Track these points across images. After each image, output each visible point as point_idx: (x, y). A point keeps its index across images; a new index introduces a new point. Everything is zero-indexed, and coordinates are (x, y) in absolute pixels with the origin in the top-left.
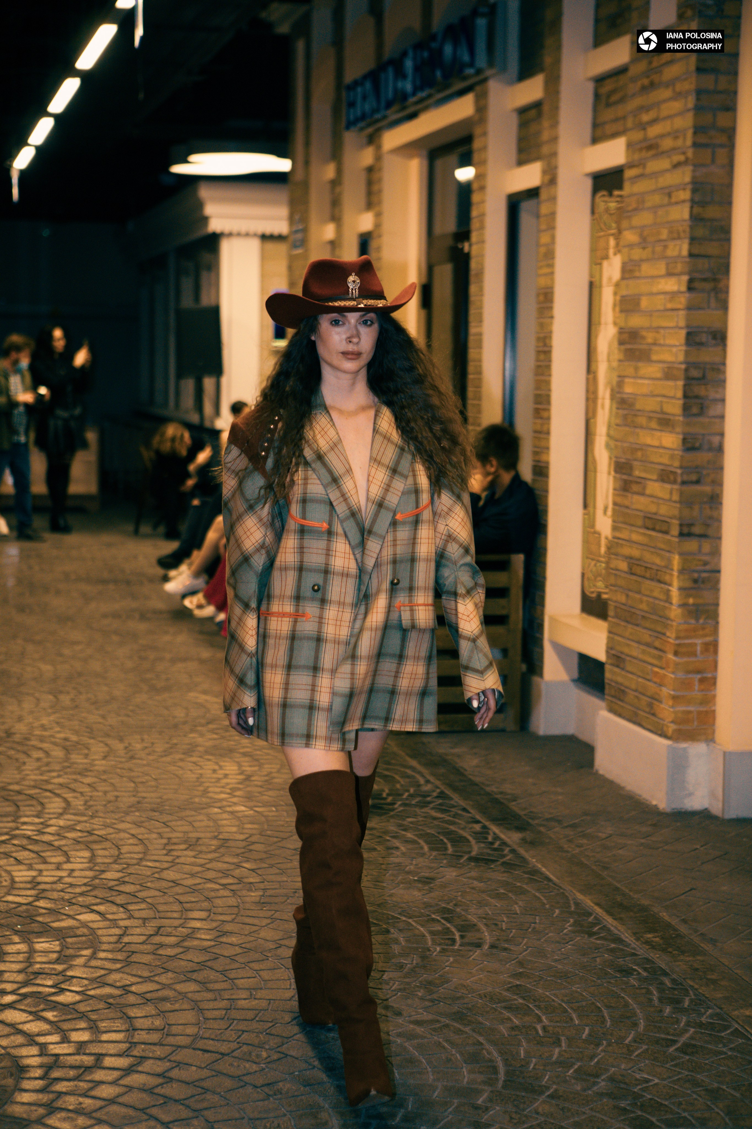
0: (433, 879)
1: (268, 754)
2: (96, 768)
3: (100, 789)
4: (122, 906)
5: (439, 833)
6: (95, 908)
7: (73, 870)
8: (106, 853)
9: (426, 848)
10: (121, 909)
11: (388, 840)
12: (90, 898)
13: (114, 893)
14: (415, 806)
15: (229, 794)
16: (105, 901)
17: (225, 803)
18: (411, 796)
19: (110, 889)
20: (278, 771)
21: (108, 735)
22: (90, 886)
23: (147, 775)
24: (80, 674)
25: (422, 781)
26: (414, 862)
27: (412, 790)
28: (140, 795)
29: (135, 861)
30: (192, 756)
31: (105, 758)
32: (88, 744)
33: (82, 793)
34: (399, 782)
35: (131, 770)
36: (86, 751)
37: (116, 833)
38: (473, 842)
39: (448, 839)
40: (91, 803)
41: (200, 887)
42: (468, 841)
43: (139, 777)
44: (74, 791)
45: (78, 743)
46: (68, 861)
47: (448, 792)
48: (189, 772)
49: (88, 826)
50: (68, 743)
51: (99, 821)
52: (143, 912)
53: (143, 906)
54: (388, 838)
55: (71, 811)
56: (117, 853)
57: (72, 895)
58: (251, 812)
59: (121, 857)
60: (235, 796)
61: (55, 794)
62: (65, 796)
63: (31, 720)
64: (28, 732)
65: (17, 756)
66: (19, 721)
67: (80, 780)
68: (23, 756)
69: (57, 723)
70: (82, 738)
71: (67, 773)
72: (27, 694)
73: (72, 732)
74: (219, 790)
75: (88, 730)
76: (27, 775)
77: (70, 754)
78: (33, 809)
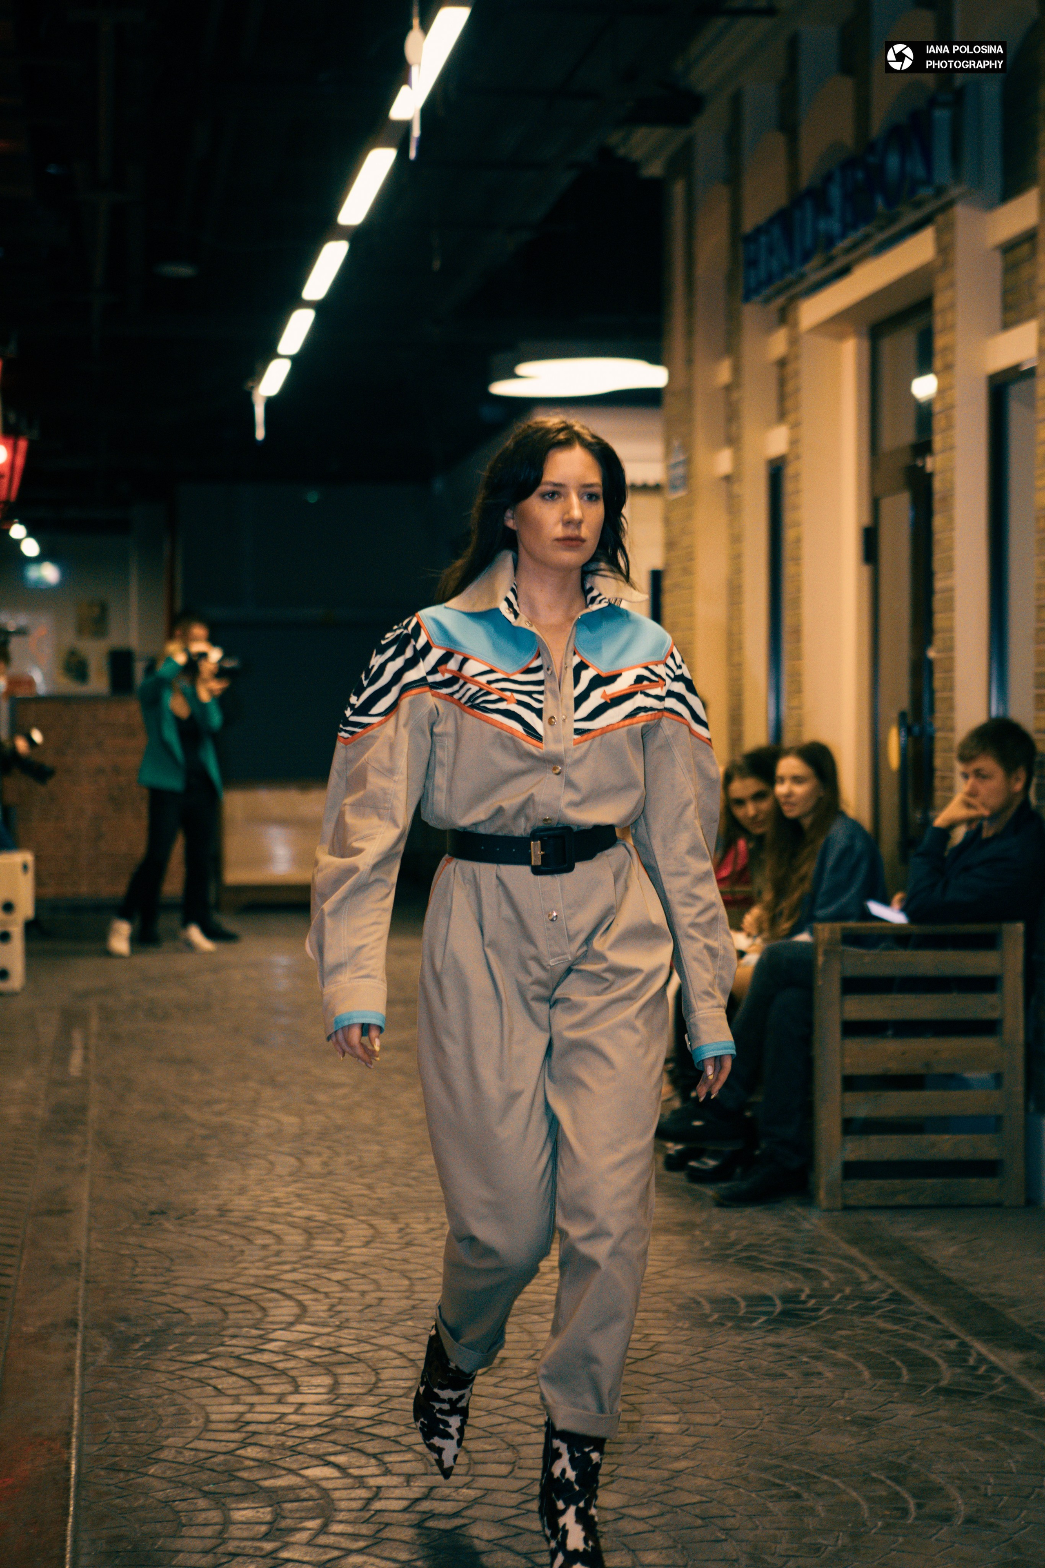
0: (876, 1420)
2: (352, 1258)
3: (355, 1288)
4: (374, 1456)
5: (888, 1352)
6: (332, 1459)
7: (302, 1405)
8: (357, 1379)
9: (867, 1374)
10: (373, 1461)
11: (807, 1363)
12: (325, 1445)
13: (365, 1438)
14: (852, 1312)
16: (349, 1448)
18: (847, 1298)
19: (359, 1431)
21: (374, 1213)
22: (326, 1426)
23: (429, 1268)
24: (339, 1128)
25: (864, 1277)
26: (846, 1395)
27: (848, 1291)
28: (416, 1296)
29: (401, 1392)
31: (367, 1244)
32: (343, 1224)
33: (326, 1294)
34: (827, 1278)
35: (406, 1261)
36: (339, 1235)
37: (376, 1350)
38: (944, 1366)
39: (903, 1361)
40: (340, 1308)
41: (499, 1429)
42: (935, 1364)
43: (415, 1271)
44: (315, 1291)
45: (327, 1223)
46: (297, 1391)
47: (907, 1293)
49: (331, 1341)
50: (312, 1224)
51: (350, 1334)
52: (409, 1464)
53: (408, 1456)
54: (805, 1359)
55: (308, 1320)
56: (373, 1379)
57: (298, 1441)
59: (380, 1385)
61: (284, 1295)
62: (300, 1298)
63: (259, 1193)
64: (252, 1208)
65: (233, 1242)
66: (240, 1194)
67: (327, 1275)
68: (241, 1242)
69: (298, 1196)
70: (334, 1216)
71: (307, 1266)
72: (256, 1156)
73: (320, 1208)
74: (542, 1289)
75: (345, 1205)
76: (246, 1268)
77: (314, 1239)
78: (249, 1316)
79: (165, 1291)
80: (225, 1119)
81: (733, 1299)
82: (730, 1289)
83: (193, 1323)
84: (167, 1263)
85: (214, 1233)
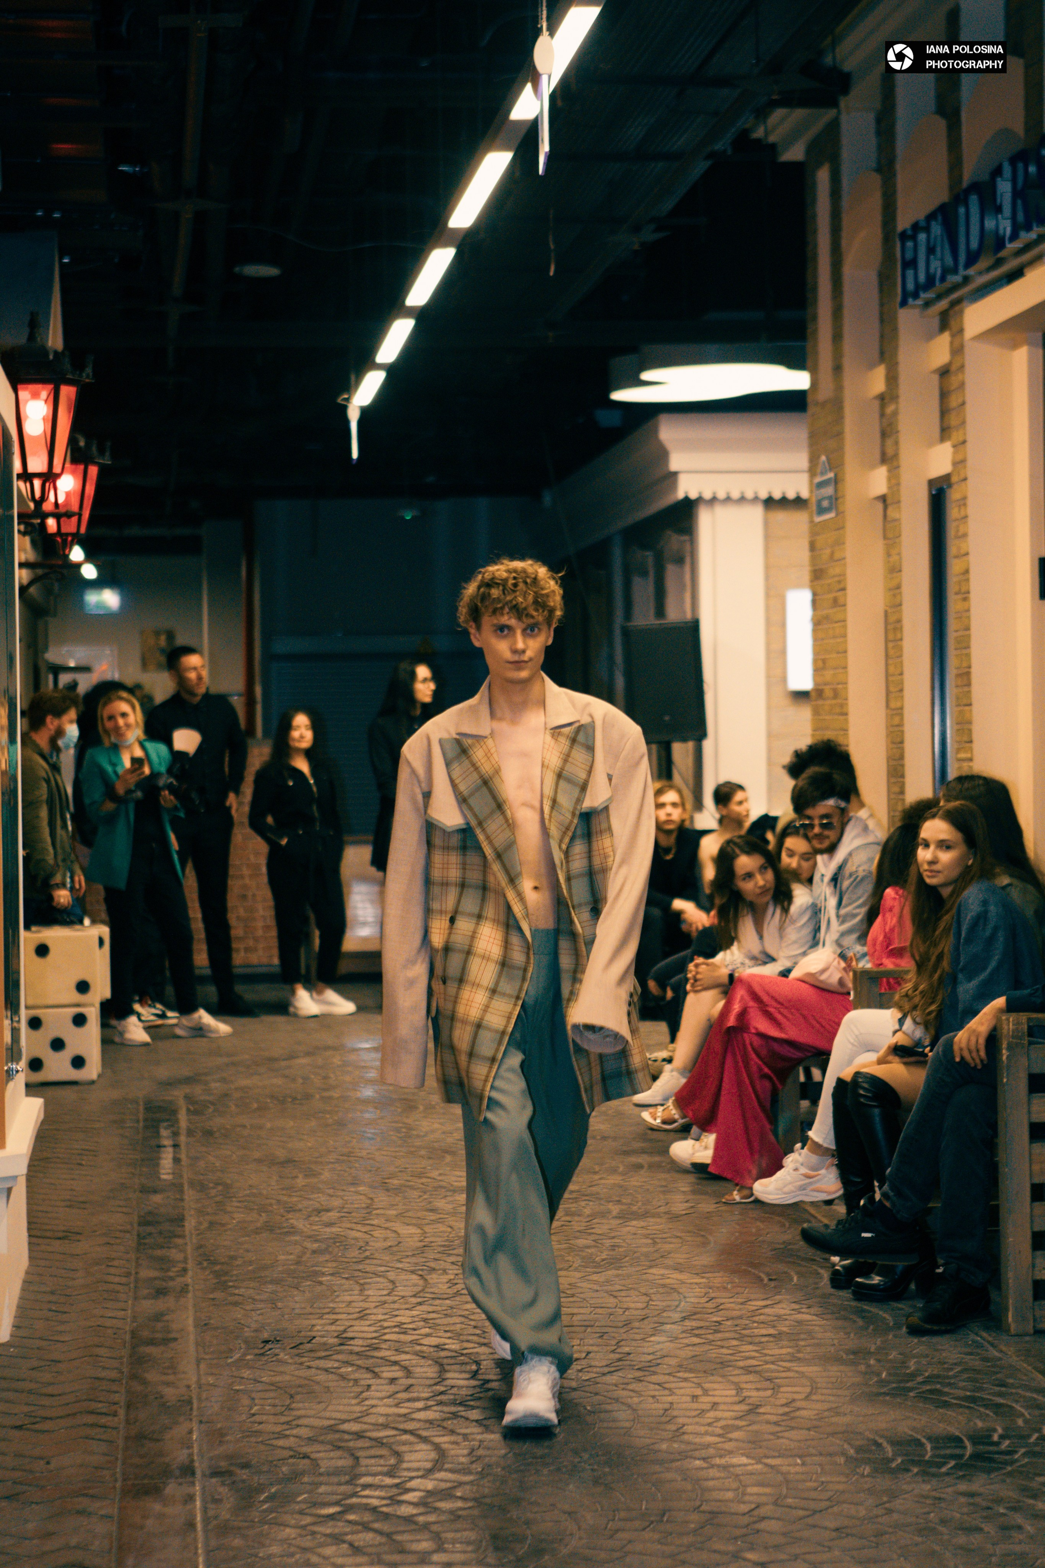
1: (789, 1370)
11: (1003, 1515)
15: (719, 1435)
17: (711, 1451)
20: (807, 1398)
30: (655, 1373)
33: (465, 1437)
34: (1020, 1416)
36: (474, 1367)
40: (481, 1452)
44: (453, 1432)
48: (651, 1400)
50: (443, 1354)
54: (1001, 1511)
55: (446, 1466)
58: (759, 1467)
60: (731, 1440)
61: (419, 1437)
62: (437, 1440)
63: (381, 1317)
64: (375, 1335)
65: (357, 1376)
66: (361, 1318)
67: (463, 1414)
68: (369, 1376)
69: (425, 1320)
70: (466, 1345)
71: (441, 1403)
72: (376, 1274)
73: (449, 1335)
74: (703, 1429)
75: (478, 1332)
76: (373, 1406)
77: (446, 1371)
78: (382, 1462)
79: (288, 1432)
80: (334, 1230)
81: (919, 1440)
82: (913, 1429)
83: (322, 1470)
84: (288, 1402)
85: (336, 1365)
